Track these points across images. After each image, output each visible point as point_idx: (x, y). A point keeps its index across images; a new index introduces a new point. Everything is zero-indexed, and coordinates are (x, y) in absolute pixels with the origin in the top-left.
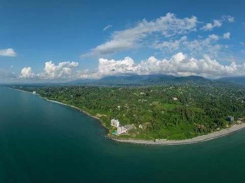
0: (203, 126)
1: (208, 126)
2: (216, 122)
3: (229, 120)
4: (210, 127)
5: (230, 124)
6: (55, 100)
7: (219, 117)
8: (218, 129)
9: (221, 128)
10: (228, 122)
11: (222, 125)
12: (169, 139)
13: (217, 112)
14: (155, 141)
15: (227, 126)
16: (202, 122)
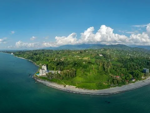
0: (118, 77)
1: (124, 77)
2: (132, 73)
3: (144, 72)
4: (126, 78)
5: (145, 75)
6: (21, 57)
7: (135, 69)
8: (134, 80)
9: (136, 80)
10: (143, 74)
11: (137, 77)
12: (78, 87)
13: (133, 65)
14: (65, 86)
15: (143, 77)
16: (118, 73)
